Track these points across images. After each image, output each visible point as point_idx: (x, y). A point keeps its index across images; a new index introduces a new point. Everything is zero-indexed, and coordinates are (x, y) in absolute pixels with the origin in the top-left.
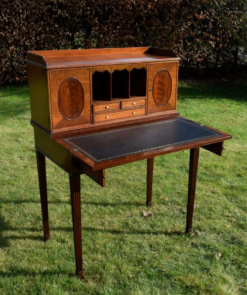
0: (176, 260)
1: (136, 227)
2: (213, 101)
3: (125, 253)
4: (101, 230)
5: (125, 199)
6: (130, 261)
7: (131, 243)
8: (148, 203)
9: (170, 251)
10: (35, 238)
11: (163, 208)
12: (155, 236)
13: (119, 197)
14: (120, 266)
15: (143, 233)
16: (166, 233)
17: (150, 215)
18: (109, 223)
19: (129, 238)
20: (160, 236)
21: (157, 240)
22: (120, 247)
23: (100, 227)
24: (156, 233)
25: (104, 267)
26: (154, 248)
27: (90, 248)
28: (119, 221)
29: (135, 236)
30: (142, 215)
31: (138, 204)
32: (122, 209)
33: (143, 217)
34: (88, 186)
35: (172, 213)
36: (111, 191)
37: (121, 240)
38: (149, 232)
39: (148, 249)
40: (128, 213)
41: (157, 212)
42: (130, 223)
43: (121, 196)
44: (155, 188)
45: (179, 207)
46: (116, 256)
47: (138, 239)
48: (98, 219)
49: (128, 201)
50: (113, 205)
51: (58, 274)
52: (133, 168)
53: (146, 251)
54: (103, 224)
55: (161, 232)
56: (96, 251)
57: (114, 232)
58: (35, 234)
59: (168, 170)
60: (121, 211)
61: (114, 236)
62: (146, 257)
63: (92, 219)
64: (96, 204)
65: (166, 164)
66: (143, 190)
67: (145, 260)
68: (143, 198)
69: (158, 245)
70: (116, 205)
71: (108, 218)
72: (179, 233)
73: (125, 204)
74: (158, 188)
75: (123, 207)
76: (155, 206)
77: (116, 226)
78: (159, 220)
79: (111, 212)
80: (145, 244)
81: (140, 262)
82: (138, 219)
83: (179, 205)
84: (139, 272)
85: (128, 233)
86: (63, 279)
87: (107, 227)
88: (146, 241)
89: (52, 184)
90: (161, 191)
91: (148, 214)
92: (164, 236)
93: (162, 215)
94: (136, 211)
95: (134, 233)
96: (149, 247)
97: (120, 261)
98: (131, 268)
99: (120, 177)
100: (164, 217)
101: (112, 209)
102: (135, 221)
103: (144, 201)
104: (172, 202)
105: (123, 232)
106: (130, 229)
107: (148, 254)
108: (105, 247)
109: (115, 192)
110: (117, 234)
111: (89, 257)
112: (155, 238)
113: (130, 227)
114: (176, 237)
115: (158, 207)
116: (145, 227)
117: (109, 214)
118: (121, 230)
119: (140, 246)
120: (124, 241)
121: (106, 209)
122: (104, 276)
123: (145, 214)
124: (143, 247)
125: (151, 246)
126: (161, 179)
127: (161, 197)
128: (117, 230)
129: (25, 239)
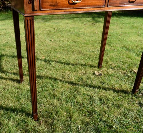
1: (88, 82)
3: (77, 102)
4: (61, 81)
5: (82, 62)
6: (81, 110)
7: (84, 94)
8: (100, 65)
9: (118, 107)
11: (111, 71)
12: (104, 91)
13: (78, 60)
14: (72, 114)
15: (94, 87)
16: (114, 90)
17: (100, 75)
18: (68, 76)
19: (83, 89)
20: (108, 91)
21: (106, 95)
22: (74, 96)
23: (61, 79)
24: (105, 89)
25: (57, 112)
26: (104, 102)
27: (50, 94)
28: (76, 76)
29: (87, 89)
30: (94, 74)
31: (91, 66)
32: (79, 68)
33: (95, 75)
34: (59, 53)
35: (118, 75)
36: (73, 56)
37: (76, 91)
38: (99, 88)
39: (98, 102)
40: (83, 71)
41: (106, 73)
42: (84, 78)
43: (80, 60)
44: (105, 57)
45: (124, 72)
46: (69, 104)
47: (90, 91)
48: (61, 73)
49: (84, 63)
52: (89, 45)
53: (96, 103)
54: (64, 77)
55: (110, 89)
59: (113, 48)
60: (78, 70)
61: (71, 86)
62: (96, 109)
63: (57, 73)
64: (62, 63)
65: (112, 45)
66: (96, 58)
67: (95, 112)
68: (96, 62)
69: (107, 100)
70: (75, 65)
71: (68, 73)
72: (125, 92)
73: (82, 65)
74: (107, 57)
75: (80, 67)
76: (104, 69)
77: (73, 80)
78: (108, 79)
79: (71, 69)
80: (96, 98)
81: (90, 113)
82: (91, 76)
83: (123, 70)
84: (88, 124)
85: (82, 85)
87: (66, 79)
88: (96, 94)
89: (37, 50)
90: (108, 59)
91: (99, 73)
92: (112, 92)
93: (110, 75)
94: (89, 70)
95: (87, 87)
96: (99, 100)
97: (72, 109)
98: (81, 117)
99: (80, 49)
100: (111, 78)
101: (72, 67)
102: (88, 78)
103: (97, 65)
104: (118, 67)
105: (78, 84)
106: (84, 83)
107: (99, 107)
108: (62, 94)
109: (76, 57)
110: (73, 85)
112: (104, 93)
113: (84, 81)
114: (123, 94)
115: (107, 70)
116: (96, 83)
117: (70, 71)
118: (77, 83)
119: (91, 98)
120: (78, 92)
121: (68, 67)
122: (56, 122)
123: (97, 73)
124: (94, 99)
125: (101, 100)
126: (109, 52)
127: (110, 63)
128: (74, 82)
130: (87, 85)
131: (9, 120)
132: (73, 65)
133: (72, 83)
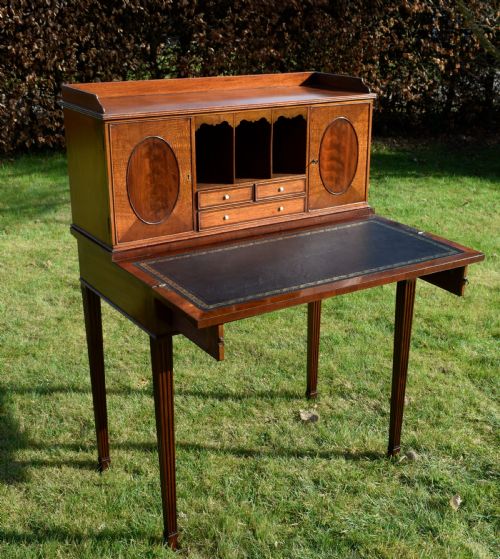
0: (368, 510)
1: (285, 442)
2: (442, 181)
3: (263, 496)
4: (213, 449)
5: (263, 385)
6: (273, 512)
7: (277, 475)
8: (311, 392)
9: (355, 492)
10: (81, 465)
11: (342, 405)
12: (324, 461)
13: (251, 381)
14: (255, 524)
15: (299, 454)
16: (348, 456)
17: (314, 419)
18: (230, 433)
19: (272, 465)
20: (334, 462)
21: (328, 469)
22: (253, 484)
23: (212, 443)
24: (326, 456)
25: (221, 524)
26: (324, 486)
27: (193, 486)
28: (250, 431)
29: (284, 461)
30: (298, 418)
31: (289, 396)
32: (257, 406)
33: (300, 422)
34: (188, 360)
35: (359, 414)
36: (235, 369)
37: (256, 469)
38: (312, 454)
39: (310, 488)
40: (269, 414)
41: (328, 411)
42: (274, 434)
43: (254, 379)
44: (325, 362)
45: (374, 402)
46: (244, 502)
47: (290, 467)
48: (208, 427)
49: (268, 388)
50: (238, 398)
51: (129, 538)
52: (277, 322)
53: (306, 492)
54: (218, 436)
55: (337, 454)
56: (204, 491)
57: (241, 452)
58: (81, 456)
59: (350, 326)
60: (255, 410)
61: (242, 460)
62: (306, 504)
63: (197, 426)
64: (204, 396)
65: (346, 313)
66: (300, 367)
67: (304, 510)
68: (299, 383)
69: (331, 479)
70: (243, 397)
71: (227, 424)
72: (373, 456)
73: (262, 395)
74: (331, 363)
75: (259, 402)
76: (325, 399)
77: (246, 441)
78: (333, 428)
79: (234, 412)
80: (305, 477)
81: (293, 515)
82: (290, 426)
83: (373, 396)
84: (292, 536)
85: (269, 454)
86: (139, 548)
87: (227, 443)
88: (305, 472)
89: (113, 355)
90: (335, 369)
91: (310, 415)
92: (343, 461)
93: (340, 417)
94: (285, 410)
95: (283, 455)
96: (313, 483)
97: (253, 512)
98: (276, 526)
99: (252, 341)
100: (342, 423)
101: (237, 405)
102: (283, 431)
103: (303, 389)
104: (359, 391)
105: (259, 453)
106: (274, 447)
107: (312, 499)
108: (223, 483)
109: (242, 371)
110: (246, 457)
111: (191, 505)
112: (324, 466)
113: (273, 442)
114: (368, 463)
115: (330, 402)
116: (304, 442)
117: (231, 417)
118: (255, 448)
119: (294, 483)
120: (261, 471)
121: (224, 406)
122: (222, 543)
123: (304, 416)
124: (301, 484)
125: (316, 482)
126: (337, 343)
127: (337, 381)
128: (248, 448)
129: (60, 467)
130: (281, 452)
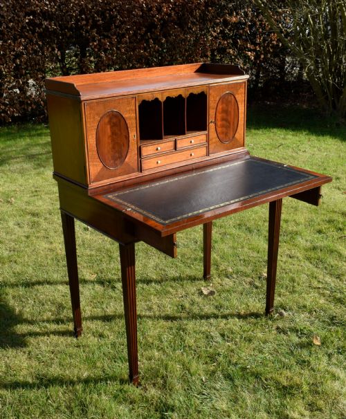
0: (261, 352)
1: (196, 310)
2: (260, 132)
3: (189, 347)
4: (150, 317)
5: (172, 273)
6: (198, 357)
7: (195, 332)
8: (206, 275)
9: (250, 341)
10: (63, 333)
11: (228, 283)
12: (224, 321)
13: (164, 270)
14: (188, 366)
15: (207, 317)
16: (239, 316)
17: (212, 293)
18: (158, 306)
19: (190, 325)
20: (231, 321)
21: (228, 326)
22: (181, 339)
23: (148, 313)
24: (225, 317)
25: (166, 367)
26: (228, 337)
28: (172, 304)
29: (198, 322)
30: (201, 293)
31: (193, 279)
32: (172, 287)
33: (203, 296)
35: (240, 288)
36: (152, 263)
37: (180, 329)
38: (216, 317)
39: (219, 339)
40: (181, 291)
41: (220, 288)
42: (187, 305)
43: (166, 269)
45: (249, 280)
46: (178, 352)
47: (204, 326)
48: (143, 303)
49: (178, 275)
51: (106, 380)
53: (217, 342)
54: (150, 309)
55: (232, 316)
56: (149, 346)
58: (61, 327)
59: (223, 230)
60: (171, 290)
61: (169, 324)
62: (220, 350)
67: (219, 354)
68: (198, 270)
69: (232, 333)
70: (162, 280)
71: (154, 300)
72: (256, 315)
73: (174, 279)
75: (173, 284)
76: (216, 280)
77: (169, 310)
78: (226, 299)
79: (158, 292)
80: (215, 333)
81: (212, 358)
82: (196, 298)
83: (247, 276)
84: (214, 372)
85: (187, 318)
86: (113, 387)
87: (157, 313)
88: (214, 328)
90: (219, 259)
91: (209, 291)
92: (237, 320)
93: (228, 291)
94: (192, 288)
95: (196, 319)
96: (220, 336)
97: (185, 358)
98: (202, 367)
100: (231, 295)
101: (158, 287)
102: (193, 303)
103: (200, 274)
104: (237, 273)
105: (180, 318)
106: (188, 313)
107: (223, 347)
108: (160, 340)
109: (157, 264)
110: (172, 321)
111: (142, 356)
112: (225, 324)
113: (188, 310)
114: (253, 320)
115: (220, 281)
116: (208, 309)
117: (156, 295)
118: (177, 315)
119: (208, 337)
120: (184, 330)
121: (151, 288)
122: (169, 380)
123: (205, 292)
124: (212, 337)
125: (223, 335)
126: (216, 241)
127: (222, 267)
128: (172, 315)
130: (194, 317)
131: (99, 394)
132: (157, 282)
133: (168, 318)
